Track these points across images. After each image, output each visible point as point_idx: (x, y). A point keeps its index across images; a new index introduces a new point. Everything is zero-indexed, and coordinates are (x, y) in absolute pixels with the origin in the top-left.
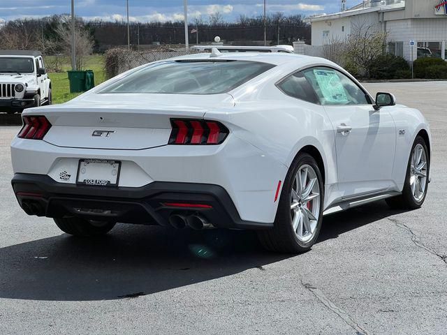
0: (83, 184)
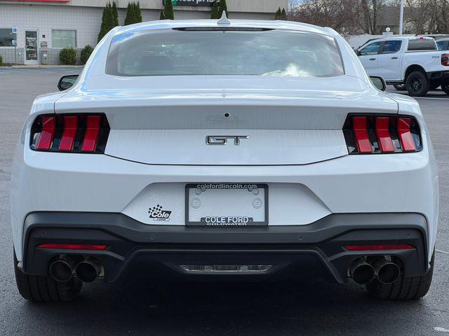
0: (202, 225)
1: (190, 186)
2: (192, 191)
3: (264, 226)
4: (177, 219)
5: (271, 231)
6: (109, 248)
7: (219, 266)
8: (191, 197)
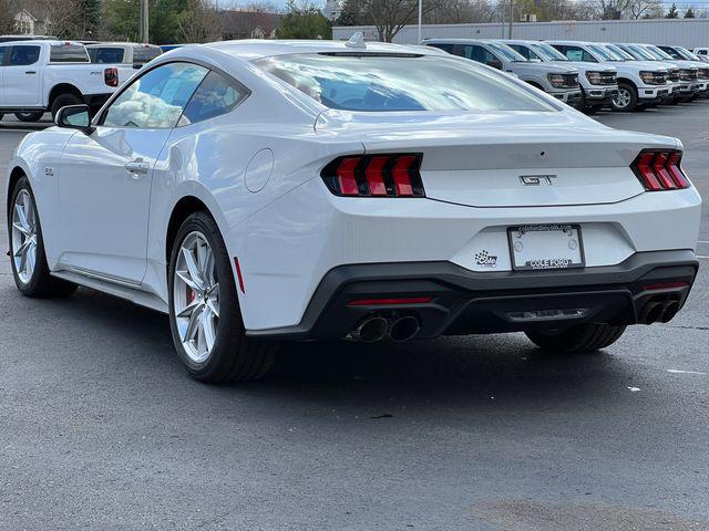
1: (510, 229)
2: (514, 234)
3: (581, 267)
4: (503, 265)
5: (587, 272)
6: (435, 299)
7: (545, 312)
8: (514, 240)
